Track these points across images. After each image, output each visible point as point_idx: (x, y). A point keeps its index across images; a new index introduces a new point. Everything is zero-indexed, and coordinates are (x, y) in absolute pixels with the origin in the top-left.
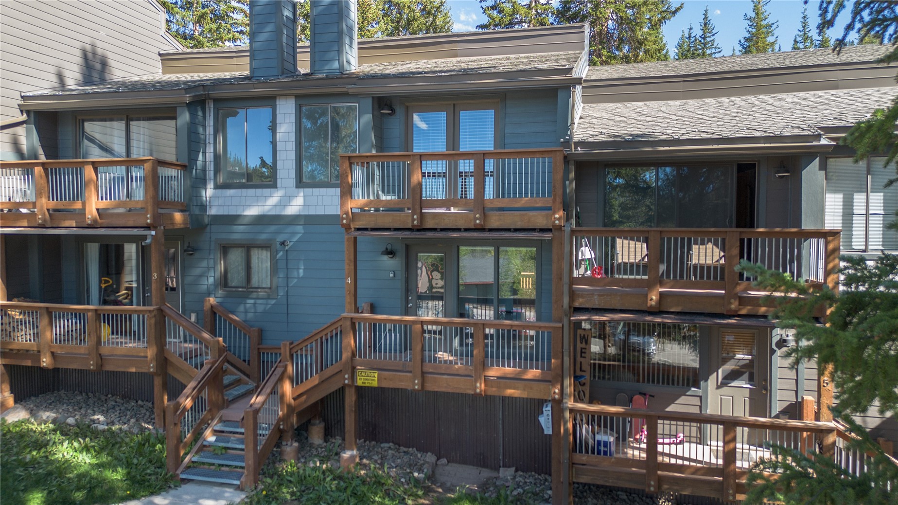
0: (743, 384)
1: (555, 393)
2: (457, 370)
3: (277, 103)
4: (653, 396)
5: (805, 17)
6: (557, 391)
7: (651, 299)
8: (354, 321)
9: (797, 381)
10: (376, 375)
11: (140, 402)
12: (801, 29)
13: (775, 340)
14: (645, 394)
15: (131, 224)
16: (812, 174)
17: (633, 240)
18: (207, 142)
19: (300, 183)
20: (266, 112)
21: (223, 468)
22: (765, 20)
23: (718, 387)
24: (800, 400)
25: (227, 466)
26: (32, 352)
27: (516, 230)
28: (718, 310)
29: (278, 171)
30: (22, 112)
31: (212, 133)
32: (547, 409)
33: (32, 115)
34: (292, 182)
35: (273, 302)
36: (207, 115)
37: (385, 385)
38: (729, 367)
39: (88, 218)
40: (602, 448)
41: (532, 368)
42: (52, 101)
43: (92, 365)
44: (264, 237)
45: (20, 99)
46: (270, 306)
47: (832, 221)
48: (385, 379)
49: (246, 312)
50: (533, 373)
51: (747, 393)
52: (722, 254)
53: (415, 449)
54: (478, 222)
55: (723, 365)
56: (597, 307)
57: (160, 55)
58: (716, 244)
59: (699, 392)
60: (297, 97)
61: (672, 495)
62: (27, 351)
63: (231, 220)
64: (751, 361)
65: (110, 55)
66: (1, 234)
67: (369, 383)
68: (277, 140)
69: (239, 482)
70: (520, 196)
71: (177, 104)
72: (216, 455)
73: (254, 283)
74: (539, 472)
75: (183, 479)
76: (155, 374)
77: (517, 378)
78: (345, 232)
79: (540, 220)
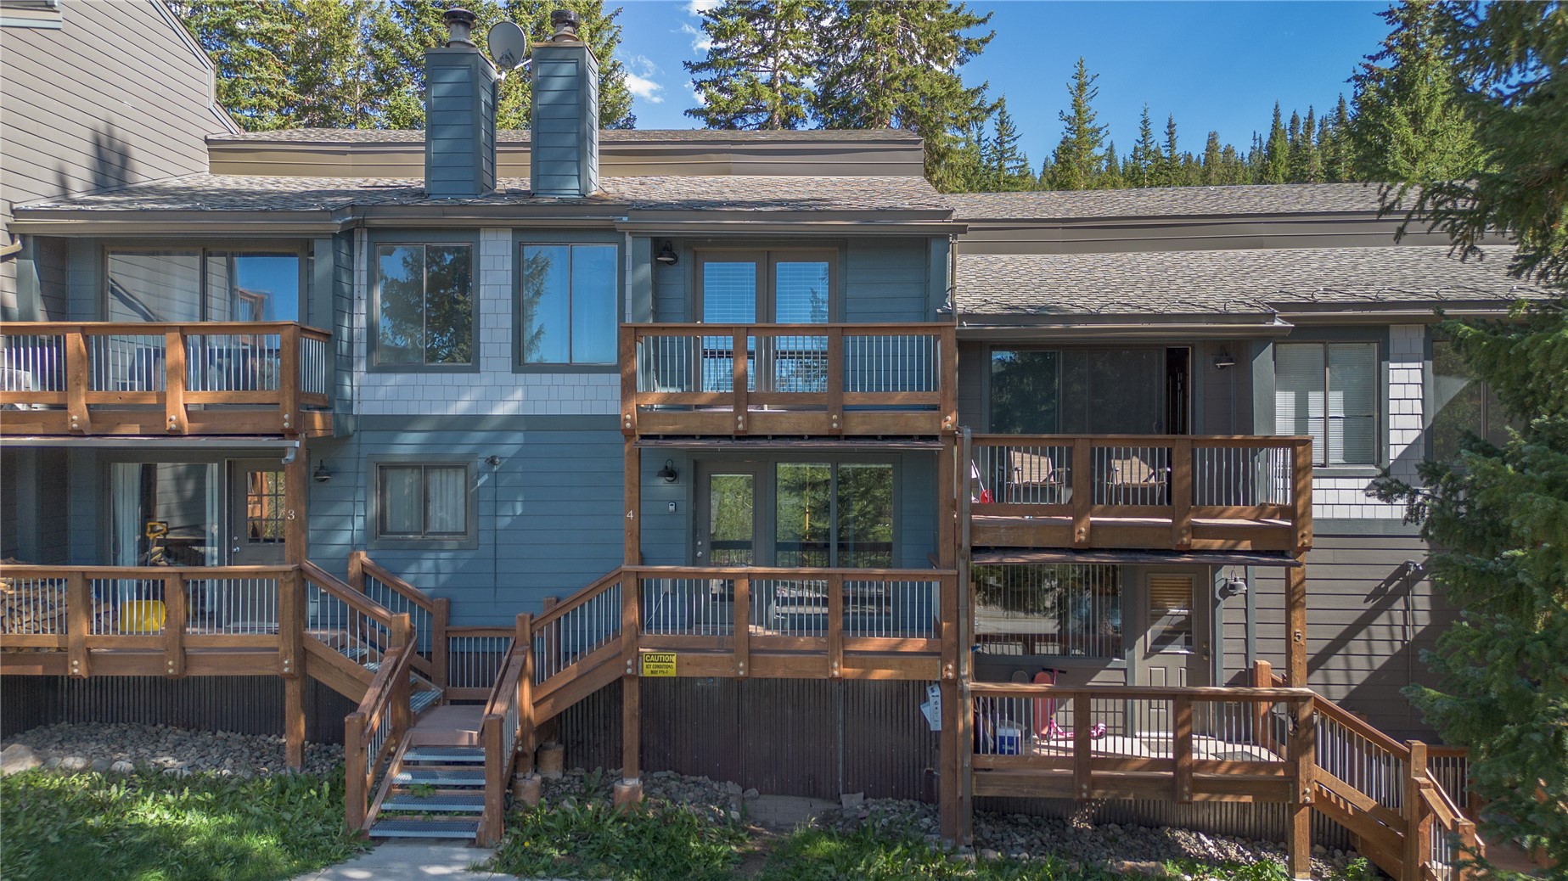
0: (1179, 649)
1: (949, 670)
3: (481, 238)
4: (1064, 672)
5: (1145, 121)
6: (950, 666)
7: (1080, 532)
8: (641, 577)
9: (1246, 640)
10: (674, 659)
11: (220, 734)
12: (1141, 139)
13: (1219, 586)
14: (1052, 671)
15: (247, 429)
18: (356, 297)
19: (519, 364)
21: (437, 817)
22: (1090, 122)
23: (1147, 656)
24: (1251, 666)
25: (445, 813)
26: (46, 651)
27: (885, 438)
28: (1164, 546)
29: (482, 346)
30: (12, 237)
31: (364, 281)
32: (934, 694)
33: (31, 241)
34: (508, 363)
35: (471, 555)
36: (356, 253)
37: (688, 672)
38: (1159, 627)
39: (171, 420)
40: (1006, 747)
41: (913, 636)
43: (172, 667)
44: (458, 450)
45: (9, 214)
46: (465, 561)
47: (1284, 426)
48: (688, 664)
49: (420, 574)
50: (915, 644)
51: (1183, 661)
52: (1152, 471)
53: (706, 777)
54: (835, 425)
55: (1153, 624)
56: (1004, 545)
57: (207, 141)
58: (1144, 459)
59: (1124, 663)
60: (516, 230)
61: (1087, 814)
62: (37, 649)
63: (401, 423)
64: (1188, 617)
65: (133, 140)
66: (2, 447)
67: (663, 672)
68: (481, 296)
69: (473, 835)
70: (895, 389)
71: (315, 234)
72: (421, 799)
73: (434, 526)
74: (898, 796)
75: (374, 838)
76: (291, 677)
77: (893, 653)
78: (628, 441)
79: (921, 424)
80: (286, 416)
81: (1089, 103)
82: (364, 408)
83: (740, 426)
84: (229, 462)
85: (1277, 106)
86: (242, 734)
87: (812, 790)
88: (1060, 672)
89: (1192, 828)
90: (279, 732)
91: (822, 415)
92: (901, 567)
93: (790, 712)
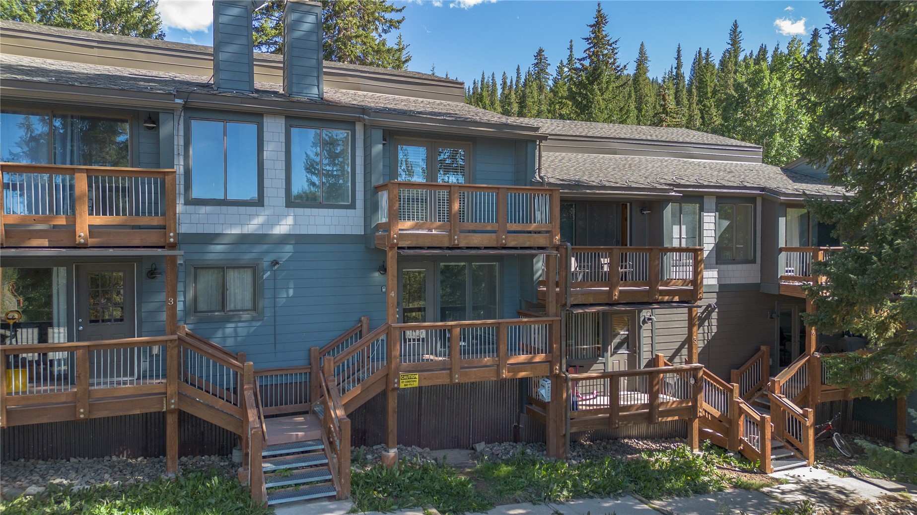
0: (623, 351)
1: (556, 369)
2: (487, 362)
3: (265, 120)
6: (557, 367)
7: (615, 295)
9: (652, 344)
10: (417, 376)
13: (642, 319)
16: (668, 212)
19: (290, 203)
20: (252, 128)
21: (302, 487)
23: (612, 355)
24: (654, 357)
25: (304, 484)
28: (645, 300)
31: (182, 142)
32: (548, 383)
34: (282, 201)
35: (259, 324)
36: (176, 123)
37: (425, 383)
38: (617, 340)
39: (80, 236)
41: (538, 353)
43: (83, 413)
44: (249, 256)
46: (254, 328)
48: (425, 379)
49: (224, 337)
50: (540, 357)
51: (626, 356)
53: (401, 445)
55: (614, 339)
59: (604, 360)
60: (287, 117)
61: (586, 437)
63: (210, 238)
64: (628, 335)
67: (411, 384)
68: (265, 158)
69: (335, 493)
70: (531, 222)
71: (161, 109)
72: (286, 478)
73: (231, 306)
74: (500, 442)
75: (270, 506)
77: (529, 363)
78: (391, 250)
79: (541, 240)
80: (171, 234)
82: (184, 229)
83: (456, 242)
84: (75, 266)
85: (483, 73)
86: (89, 459)
87: (456, 444)
88: (580, 366)
89: (630, 438)
90: (117, 453)
91: (493, 236)
92: (503, 318)
93: (446, 402)
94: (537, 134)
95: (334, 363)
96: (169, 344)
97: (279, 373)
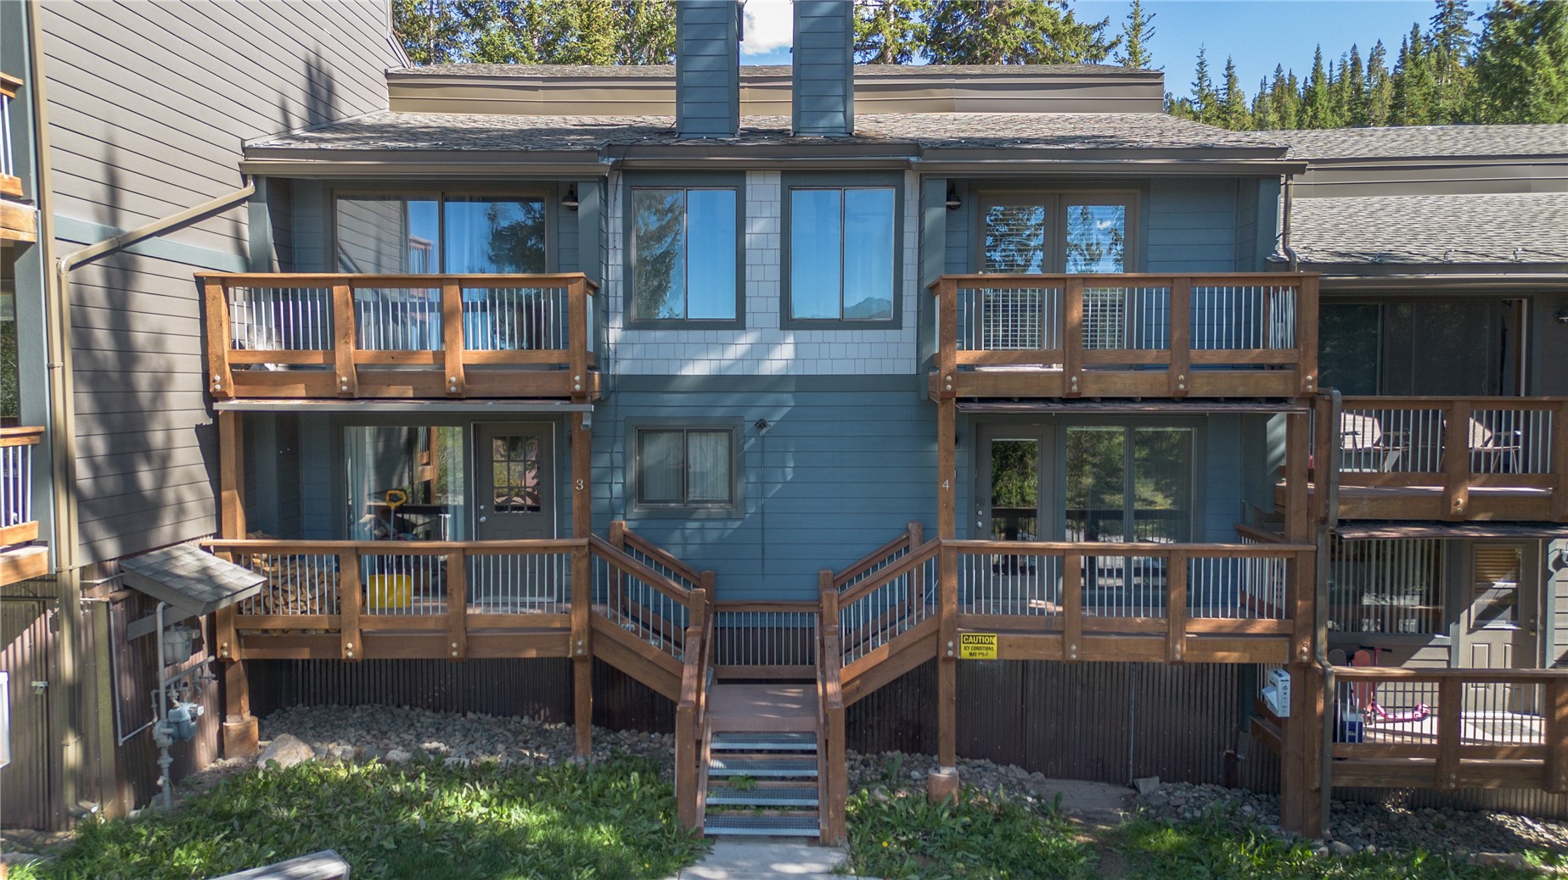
0: (1503, 625)
1: (1302, 652)
2: (1139, 625)
3: (748, 182)
4: (1390, 651)
5: (1201, 63)
6: (1305, 649)
7: (1458, 503)
10: (995, 640)
12: (1197, 82)
13: (1552, 557)
14: (1372, 648)
15: (531, 392)
17: (1361, 414)
18: (611, 246)
19: (788, 322)
20: (727, 196)
21: (767, 812)
22: (1145, 64)
23: (1470, 631)
25: (770, 807)
26: (314, 633)
27: (1228, 400)
29: (748, 300)
30: (244, 178)
31: (620, 229)
32: (1283, 678)
33: (263, 184)
34: (775, 319)
35: (737, 524)
36: (611, 198)
37: (1010, 655)
38: (1485, 600)
39: (450, 382)
41: (1261, 616)
42: (318, 162)
43: (455, 649)
44: (719, 412)
45: (241, 152)
46: (729, 532)
48: (1010, 646)
49: (685, 543)
50: (1263, 625)
51: (1509, 637)
53: (988, 760)
54: (1182, 386)
55: (1477, 597)
56: (1367, 518)
57: (387, 75)
59: (1448, 640)
60: (785, 174)
61: (1400, 797)
62: (304, 631)
63: (661, 383)
64: (1515, 590)
65: (337, 75)
67: (983, 654)
68: (747, 246)
69: (817, 833)
70: (1247, 346)
71: (580, 177)
72: (743, 792)
73: (694, 493)
74: (1195, 781)
75: (707, 836)
76: (582, 659)
77: (1237, 634)
78: (943, 404)
79: (1273, 384)
80: (577, 378)
81: (1145, 45)
82: (622, 368)
83: (1075, 388)
84: (474, 425)
86: (493, 716)
87: (1100, 774)
88: (1384, 650)
89: (1514, 813)
90: (531, 712)
91: (1161, 375)
93: (1079, 692)
94: (1281, 161)
95: (839, 603)
96: (574, 552)
97: (767, 609)
